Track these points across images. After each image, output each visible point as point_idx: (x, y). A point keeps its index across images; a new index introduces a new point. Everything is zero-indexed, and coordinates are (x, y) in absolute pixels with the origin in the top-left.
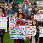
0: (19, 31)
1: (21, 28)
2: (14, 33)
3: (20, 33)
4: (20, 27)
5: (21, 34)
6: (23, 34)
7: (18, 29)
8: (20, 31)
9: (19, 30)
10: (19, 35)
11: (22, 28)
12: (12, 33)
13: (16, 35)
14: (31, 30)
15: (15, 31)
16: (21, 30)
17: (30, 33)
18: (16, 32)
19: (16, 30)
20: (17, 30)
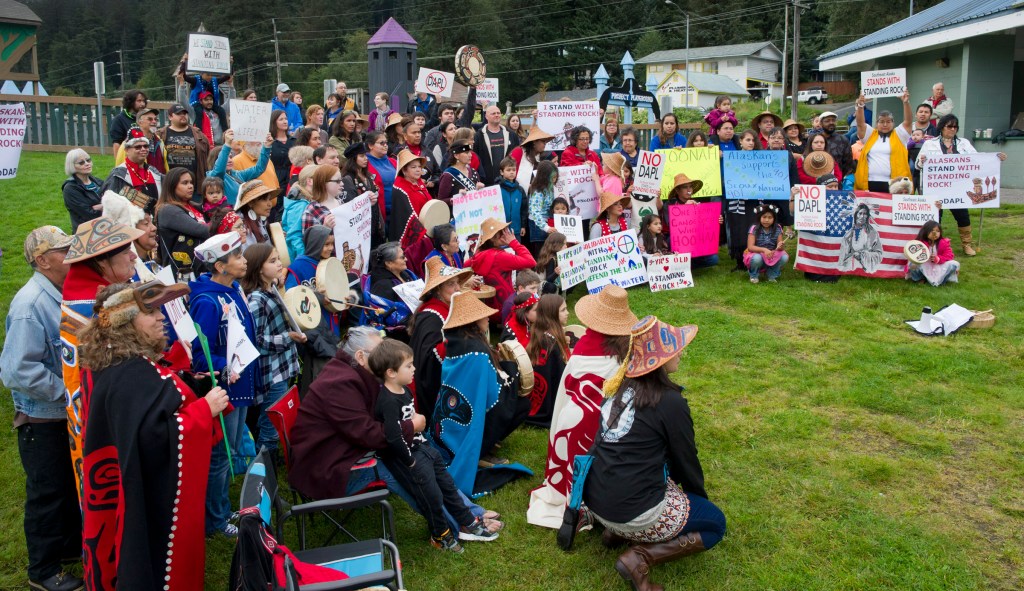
0: (616, 257)
1: (622, 242)
2: (599, 271)
3: (623, 261)
4: (617, 239)
5: (626, 264)
6: (634, 264)
7: (610, 249)
8: (621, 256)
9: (615, 250)
10: (618, 270)
11: (628, 240)
12: (592, 270)
13: (605, 274)
14: (666, 269)
15: (600, 259)
16: (623, 248)
17: (666, 283)
18: (603, 262)
19: (604, 254)
20: (609, 253)
